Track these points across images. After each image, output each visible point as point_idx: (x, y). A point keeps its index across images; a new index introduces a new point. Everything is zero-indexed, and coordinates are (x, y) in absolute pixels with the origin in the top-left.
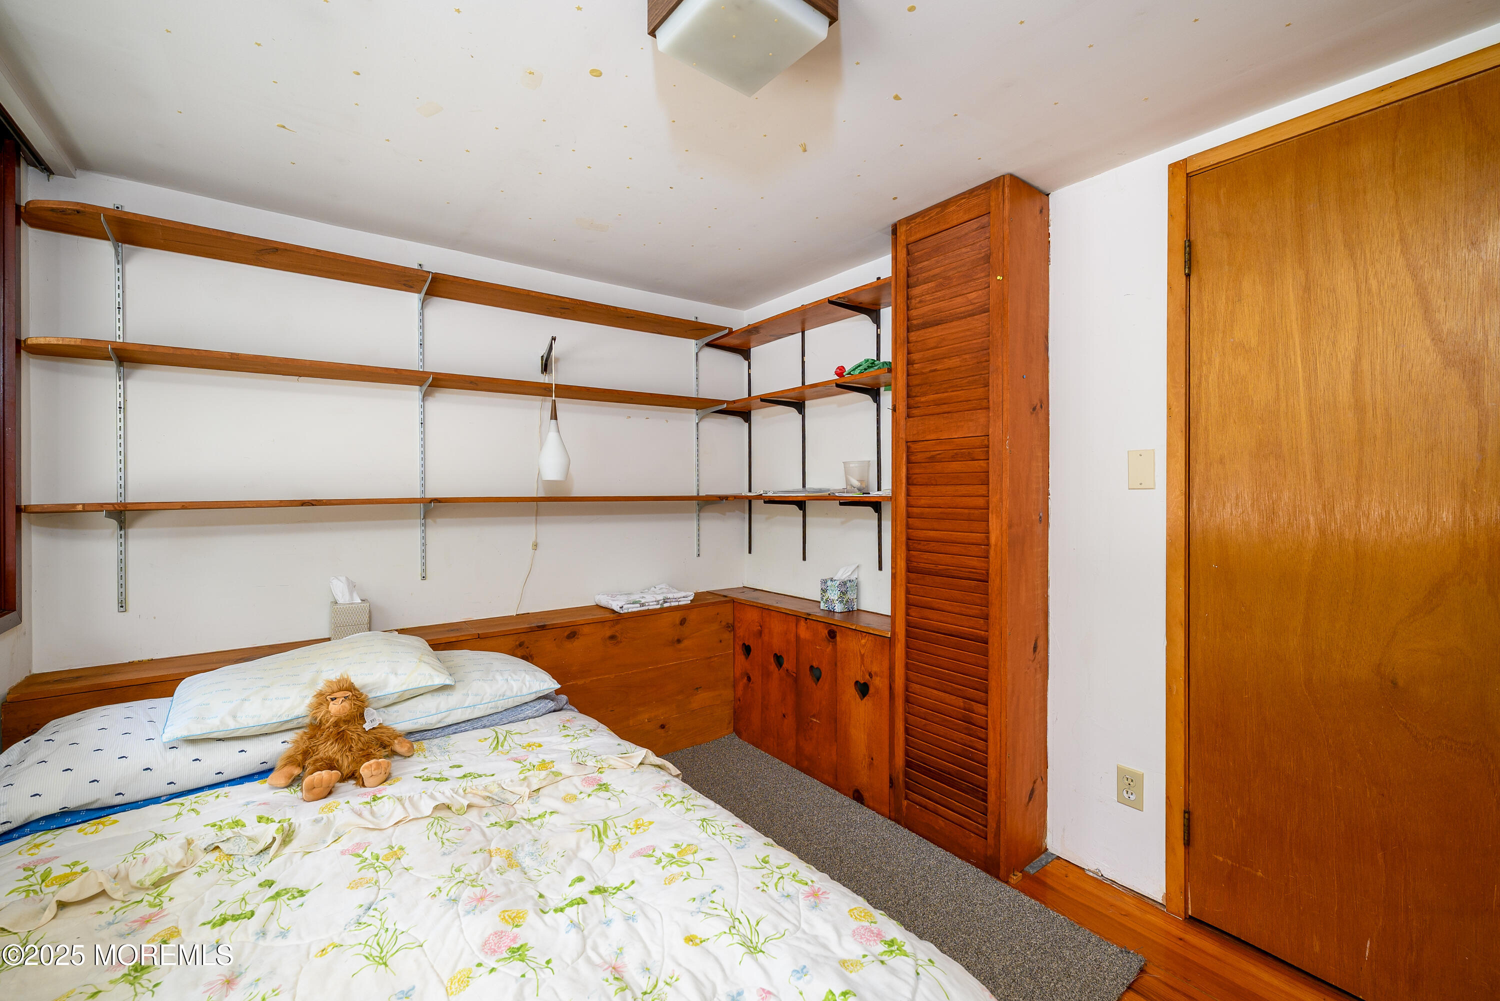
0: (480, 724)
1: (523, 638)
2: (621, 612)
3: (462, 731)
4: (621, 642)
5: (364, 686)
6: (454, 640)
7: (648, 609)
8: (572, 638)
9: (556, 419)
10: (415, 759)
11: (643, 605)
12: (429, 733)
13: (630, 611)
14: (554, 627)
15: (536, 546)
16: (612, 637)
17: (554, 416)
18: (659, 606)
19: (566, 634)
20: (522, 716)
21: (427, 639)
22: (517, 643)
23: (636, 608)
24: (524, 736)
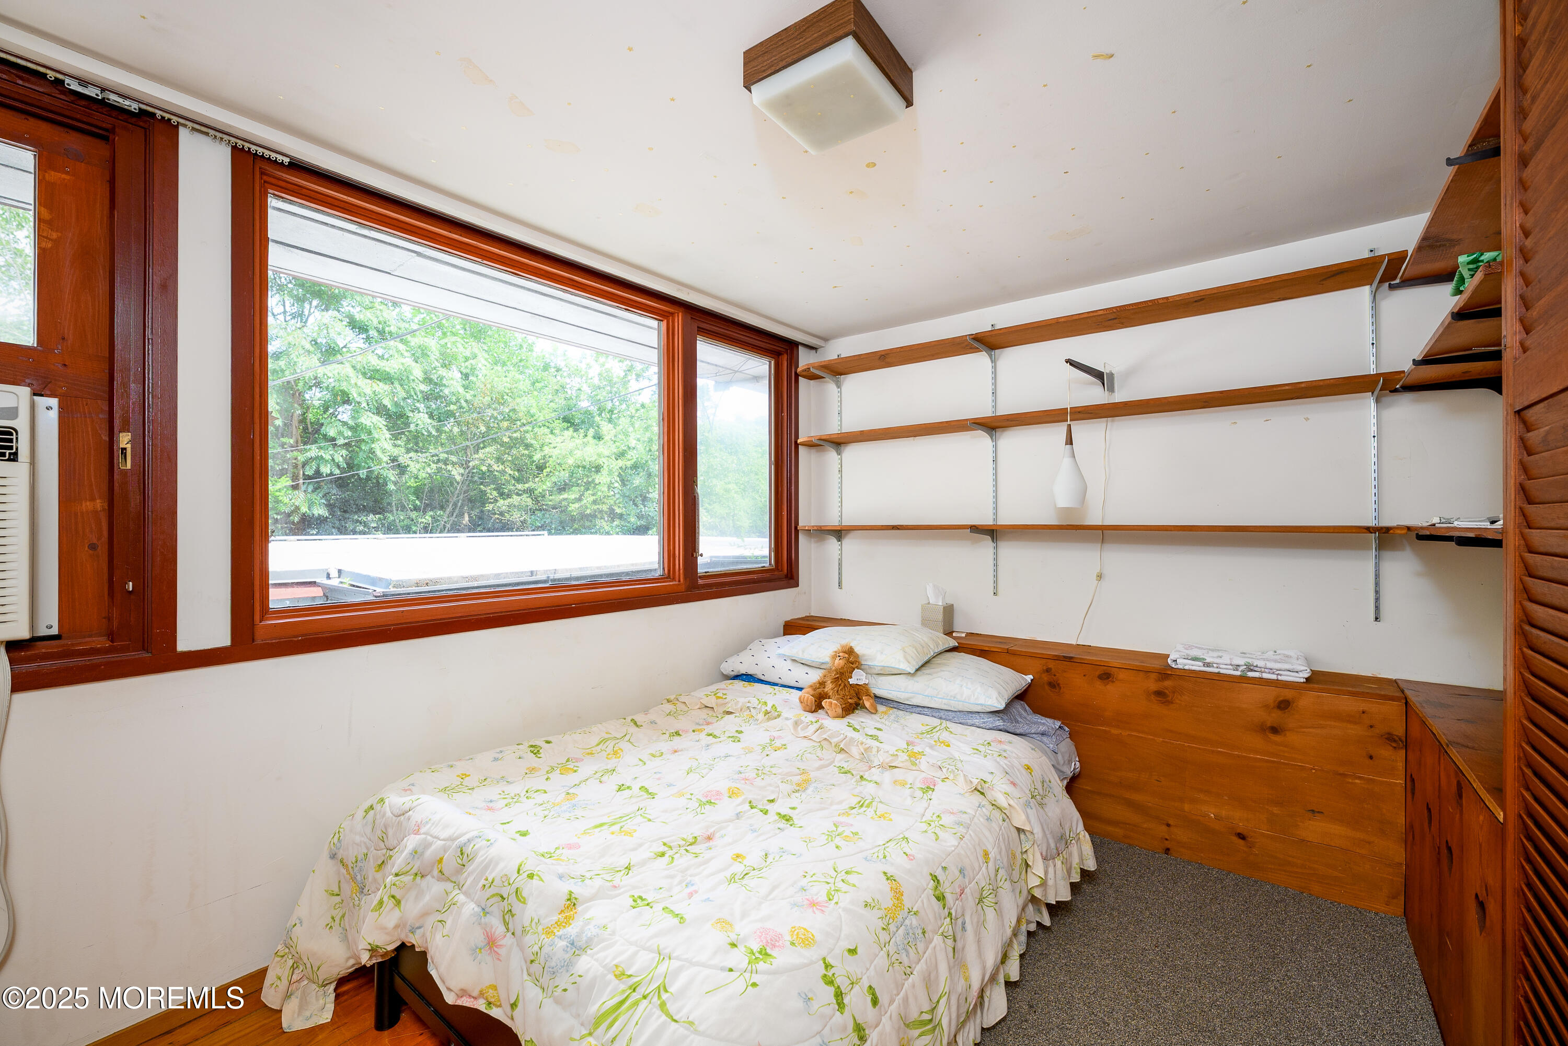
0: (937, 714)
1: (1051, 664)
2: (1173, 666)
3: (924, 714)
4: (1172, 703)
5: (864, 655)
6: (987, 649)
7: (1219, 673)
8: (1105, 679)
9: (1071, 444)
10: (875, 717)
11: (1208, 665)
12: (903, 706)
13: (1186, 667)
14: (1082, 663)
15: (1100, 577)
16: (1159, 693)
17: (1069, 441)
18: (1238, 673)
19: (1098, 673)
20: (970, 722)
21: (959, 641)
22: (1045, 668)
23: (1197, 666)
24: (952, 735)
